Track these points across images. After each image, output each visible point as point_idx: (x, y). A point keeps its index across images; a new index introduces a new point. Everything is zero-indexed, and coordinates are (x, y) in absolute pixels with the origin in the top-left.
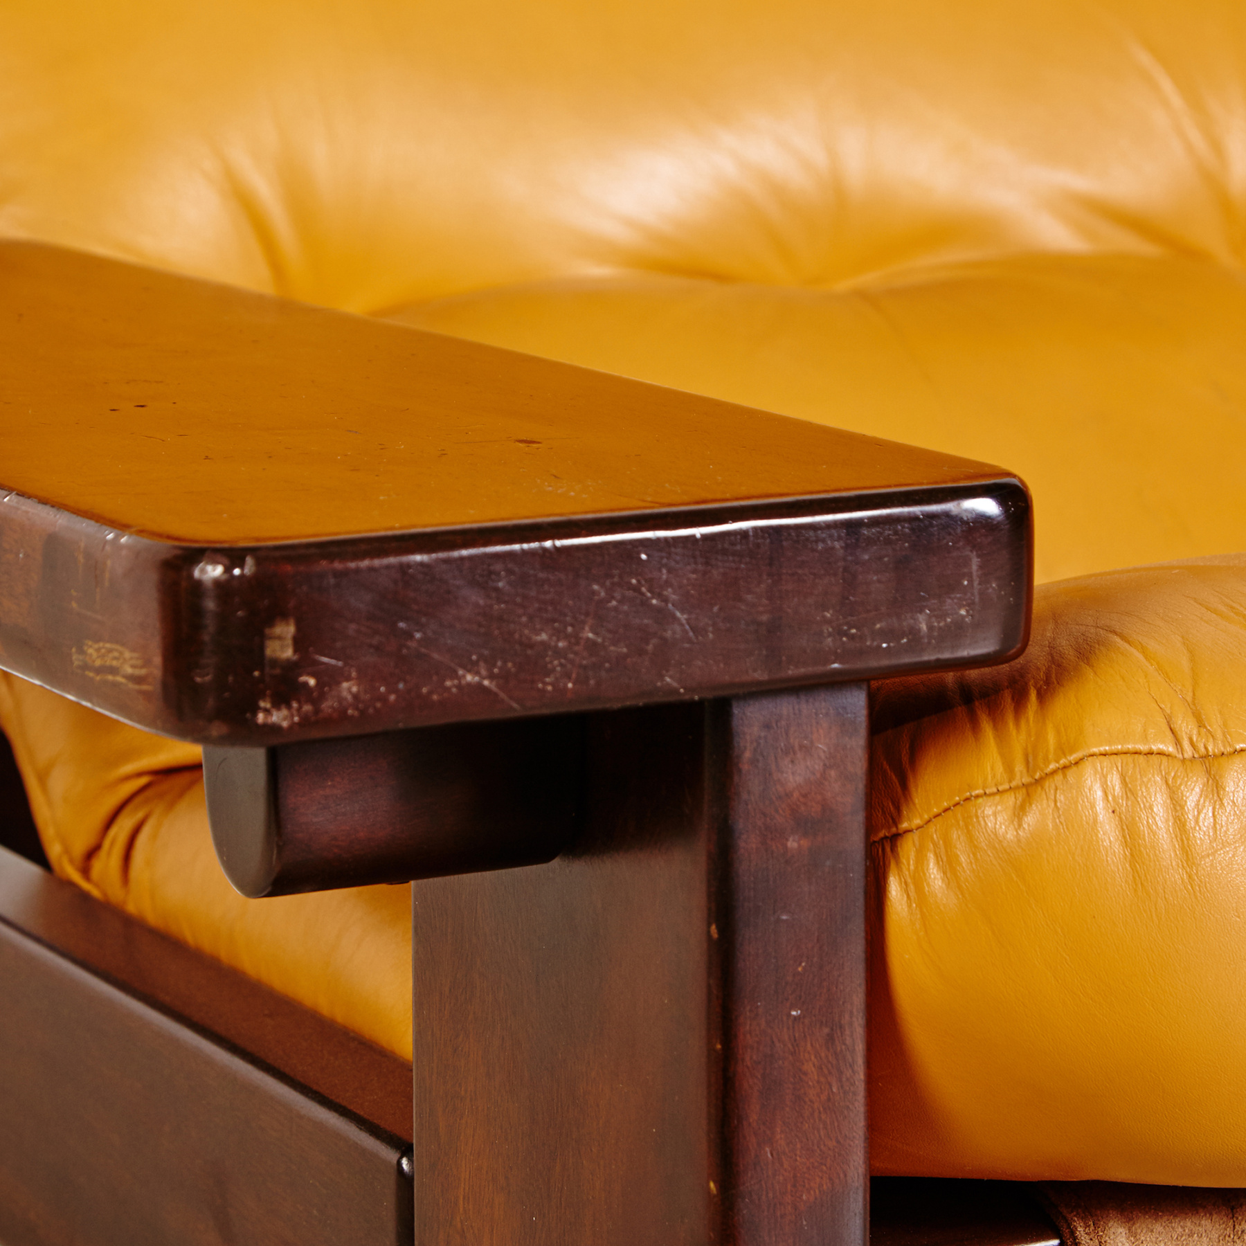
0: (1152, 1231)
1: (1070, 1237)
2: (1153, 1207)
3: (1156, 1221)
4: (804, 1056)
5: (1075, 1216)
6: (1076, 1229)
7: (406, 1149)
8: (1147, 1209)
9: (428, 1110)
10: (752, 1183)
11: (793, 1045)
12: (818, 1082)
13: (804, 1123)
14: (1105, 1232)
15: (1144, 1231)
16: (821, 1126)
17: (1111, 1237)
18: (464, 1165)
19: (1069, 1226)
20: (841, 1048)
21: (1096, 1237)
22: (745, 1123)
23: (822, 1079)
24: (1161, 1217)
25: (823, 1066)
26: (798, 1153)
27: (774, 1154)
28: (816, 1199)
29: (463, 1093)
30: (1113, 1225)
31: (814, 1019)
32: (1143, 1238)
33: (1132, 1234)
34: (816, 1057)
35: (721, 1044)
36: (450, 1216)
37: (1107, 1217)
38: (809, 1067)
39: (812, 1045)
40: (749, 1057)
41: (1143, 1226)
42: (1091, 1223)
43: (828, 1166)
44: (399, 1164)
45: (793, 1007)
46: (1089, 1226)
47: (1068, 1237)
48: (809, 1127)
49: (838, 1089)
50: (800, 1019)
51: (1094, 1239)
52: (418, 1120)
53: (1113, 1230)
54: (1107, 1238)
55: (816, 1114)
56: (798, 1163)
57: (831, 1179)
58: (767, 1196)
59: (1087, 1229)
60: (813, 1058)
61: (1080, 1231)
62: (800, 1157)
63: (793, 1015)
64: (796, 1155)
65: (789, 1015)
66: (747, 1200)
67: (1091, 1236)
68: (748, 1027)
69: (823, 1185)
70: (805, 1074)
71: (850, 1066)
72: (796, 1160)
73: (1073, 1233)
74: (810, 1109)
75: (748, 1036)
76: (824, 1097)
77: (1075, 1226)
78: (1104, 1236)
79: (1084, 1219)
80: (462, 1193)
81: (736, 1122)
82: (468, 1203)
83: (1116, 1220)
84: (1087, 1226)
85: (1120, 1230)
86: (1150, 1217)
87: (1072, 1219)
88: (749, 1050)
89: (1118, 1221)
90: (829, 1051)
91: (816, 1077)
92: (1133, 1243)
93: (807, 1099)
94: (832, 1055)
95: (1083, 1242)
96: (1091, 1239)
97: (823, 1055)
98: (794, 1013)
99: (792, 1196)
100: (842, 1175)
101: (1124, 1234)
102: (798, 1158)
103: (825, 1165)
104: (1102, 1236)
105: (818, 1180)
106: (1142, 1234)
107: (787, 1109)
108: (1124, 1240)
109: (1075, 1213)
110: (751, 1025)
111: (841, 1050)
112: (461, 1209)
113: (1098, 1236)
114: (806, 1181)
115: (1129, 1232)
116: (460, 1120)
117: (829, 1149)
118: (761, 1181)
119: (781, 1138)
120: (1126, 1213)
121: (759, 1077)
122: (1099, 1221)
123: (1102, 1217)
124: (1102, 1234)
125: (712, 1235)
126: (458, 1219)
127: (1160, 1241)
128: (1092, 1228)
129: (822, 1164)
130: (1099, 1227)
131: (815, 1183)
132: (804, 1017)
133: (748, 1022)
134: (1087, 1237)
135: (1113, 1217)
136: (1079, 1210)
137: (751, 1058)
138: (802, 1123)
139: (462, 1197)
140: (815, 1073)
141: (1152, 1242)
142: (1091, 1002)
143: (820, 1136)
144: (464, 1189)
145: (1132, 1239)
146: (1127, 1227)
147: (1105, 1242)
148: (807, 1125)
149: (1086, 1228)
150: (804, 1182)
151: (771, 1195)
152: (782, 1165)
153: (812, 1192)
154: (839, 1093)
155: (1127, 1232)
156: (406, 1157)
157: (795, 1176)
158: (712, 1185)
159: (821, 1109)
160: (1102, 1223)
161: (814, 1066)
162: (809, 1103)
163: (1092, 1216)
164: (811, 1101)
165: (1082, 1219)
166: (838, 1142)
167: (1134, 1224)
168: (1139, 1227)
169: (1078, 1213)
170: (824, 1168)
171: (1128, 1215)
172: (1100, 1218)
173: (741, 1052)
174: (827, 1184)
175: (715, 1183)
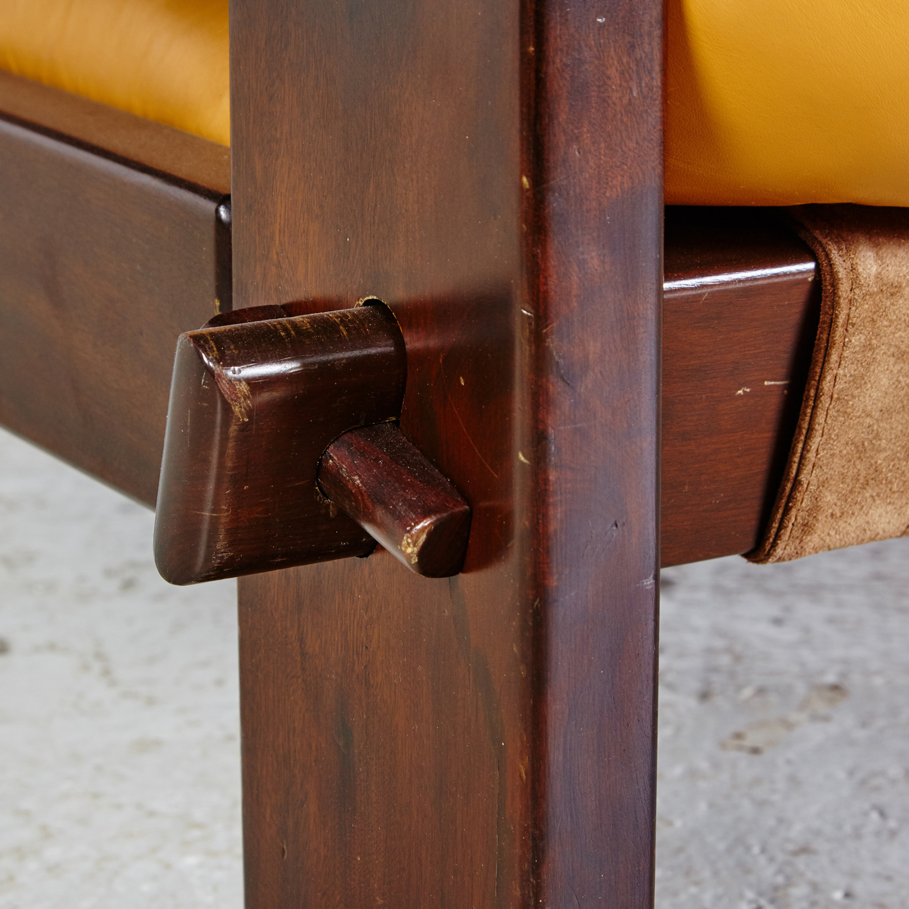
0: (896, 256)
1: (826, 259)
2: (896, 235)
3: (899, 248)
4: (608, 61)
5: (830, 240)
6: (831, 251)
7: (224, 199)
8: (891, 237)
9: (245, 157)
10: (562, 178)
11: (598, 50)
12: (620, 86)
13: (608, 123)
14: (856, 255)
15: (889, 256)
16: (623, 128)
17: (862, 260)
18: (279, 202)
19: (824, 250)
20: (641, 55)
21: (848, 259)
22: (555, 121)
23: (624, 84)
24: (904, 244)
25: (625, 72)
26: (602, 151)
27: (581, 152)
28: (618, 196)
29: (278, 135)
30: (862, 249)
31: (617, 27)
32: (888, 262)
33: (879, 257)
34: (618, 63)
35: (534, 47)
36: (267, 250)
37: (857, 242)
38: (613, 72)
39: (615, 51)
40: (558, 61)
41: (889, 251)
42: (844, 247)
43: (629, 165)
44: (217, 211)
45: (599, 15)
46: (842, 249)
47: (823, 259)
48: (612, 128)
49: (638, 94)
50: (605, 25)
51: (846, 261)
52: (236, 167)
53: (863, 254)
54: (858, 260)
55: (619, 116)
56: (602, 162)
57: (631, 178)
58: (574, 191)
59: (841, 252)
60: (616, 62)
61: (834, 254)
62: (604, 156)
63: (599, 22)
64: (600, 154)
65: (595, 21)
66: (557, 194)
67: (844, 258)
68: (558, 32)
69: (624, 183)
70: (609, 78)
71: (649, 73)
72: (600, 159)
73: (827, 256)
74: (613, 111)
75: (558, 40)
76: (625, 101)
77: (829, 249)
78: (855, 258)
79: (837, 243)
80: (278, 227)
81: (547, 120)
82: (284, 236)
83: (865, 245)
84: (840, 250)
85: (869, 254)
86: (894, 244)
87: (827, 243)
88: (559, 53)
89: (867, 245)
90: (630, 57)
91: (618, 82)
92: (880, 266)
93: (610, 102)
94: (633, 61)
95: (837, 263)
96: (844, 261)
97: (625, 60)
98: (599, 20)
99: (597, 192)
100: (641, 175)
101: (872, 257)
102: (602, 157)
103: (626, 165)
104: (853, 258)
105: (619, 178)
106: (888, 259)
107: (593, 110)
108: (872, 262)
109: (829, 238)
110: (560, 29)
111: (641, 58)
112: (277, 242)
113: (850, 258)
114: (609, 179)
115: (877, 255)
116: (276, 161)
117: (630, 150)
118: (569, 176)
119: (587, 137)
120: (873, 240)
121: (568, 78)
122: (850, 245)
123: (853, 242)
124: (853, 256)
125: (524, 227)
126: (274, 251)
127: (903, 265)
128: (845, 251)
129: (623, 163)
130: (850, 251)
131: (618, 181)
132: (609, 25)
133: (559, 27)
134: (841, 259)
135: (863, 242)
136: (833, 236)
137: (561, 61)
138: (606, 124)
139: (277, 232)
140: (618, 78)
141: (896, 266)
142: (868, 14)
143: (622, 138)
144: (280, 224)
145: (879, 262)
146: (875, 251)
147: (856, 264)
148: (610, 127)
149: (839, 251)
150: (607, 179)
151: (578, 190)
152: (587, 162)
153: (614, 190)
154: (639, 98)
155: (875, 255)
156: (224, 205)
157: (599, 173)
158: (525, 180)
159: (623, 111)
160: (853, 247)
161: (617, 70)
162: (613, 106)
163: (845, 241)
164: (614, 104)
165: (836, 243)
166: (637, 143)
167: (880, 249)
168: (885, 252)
169: (831, 238)
170: (625, 167)
171: (875, 241)
172: (851, 243)
173: (552, 54)
174: (627, 183)
175: (527, 177)
